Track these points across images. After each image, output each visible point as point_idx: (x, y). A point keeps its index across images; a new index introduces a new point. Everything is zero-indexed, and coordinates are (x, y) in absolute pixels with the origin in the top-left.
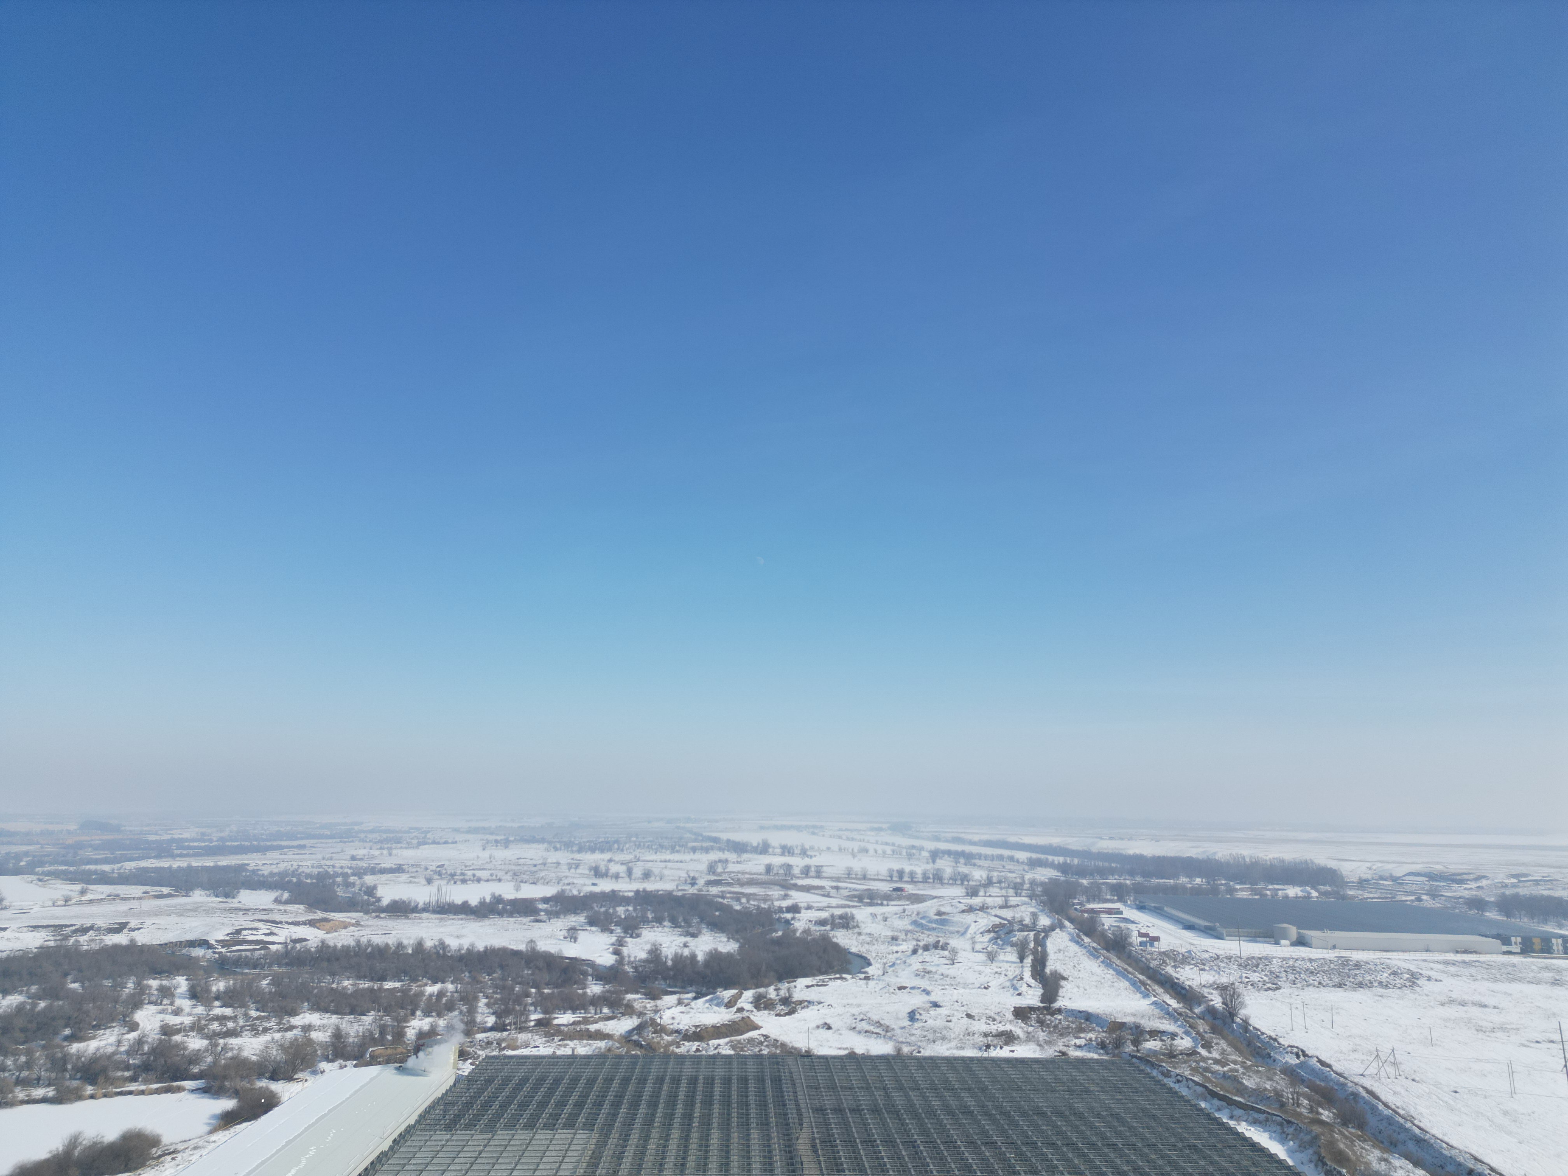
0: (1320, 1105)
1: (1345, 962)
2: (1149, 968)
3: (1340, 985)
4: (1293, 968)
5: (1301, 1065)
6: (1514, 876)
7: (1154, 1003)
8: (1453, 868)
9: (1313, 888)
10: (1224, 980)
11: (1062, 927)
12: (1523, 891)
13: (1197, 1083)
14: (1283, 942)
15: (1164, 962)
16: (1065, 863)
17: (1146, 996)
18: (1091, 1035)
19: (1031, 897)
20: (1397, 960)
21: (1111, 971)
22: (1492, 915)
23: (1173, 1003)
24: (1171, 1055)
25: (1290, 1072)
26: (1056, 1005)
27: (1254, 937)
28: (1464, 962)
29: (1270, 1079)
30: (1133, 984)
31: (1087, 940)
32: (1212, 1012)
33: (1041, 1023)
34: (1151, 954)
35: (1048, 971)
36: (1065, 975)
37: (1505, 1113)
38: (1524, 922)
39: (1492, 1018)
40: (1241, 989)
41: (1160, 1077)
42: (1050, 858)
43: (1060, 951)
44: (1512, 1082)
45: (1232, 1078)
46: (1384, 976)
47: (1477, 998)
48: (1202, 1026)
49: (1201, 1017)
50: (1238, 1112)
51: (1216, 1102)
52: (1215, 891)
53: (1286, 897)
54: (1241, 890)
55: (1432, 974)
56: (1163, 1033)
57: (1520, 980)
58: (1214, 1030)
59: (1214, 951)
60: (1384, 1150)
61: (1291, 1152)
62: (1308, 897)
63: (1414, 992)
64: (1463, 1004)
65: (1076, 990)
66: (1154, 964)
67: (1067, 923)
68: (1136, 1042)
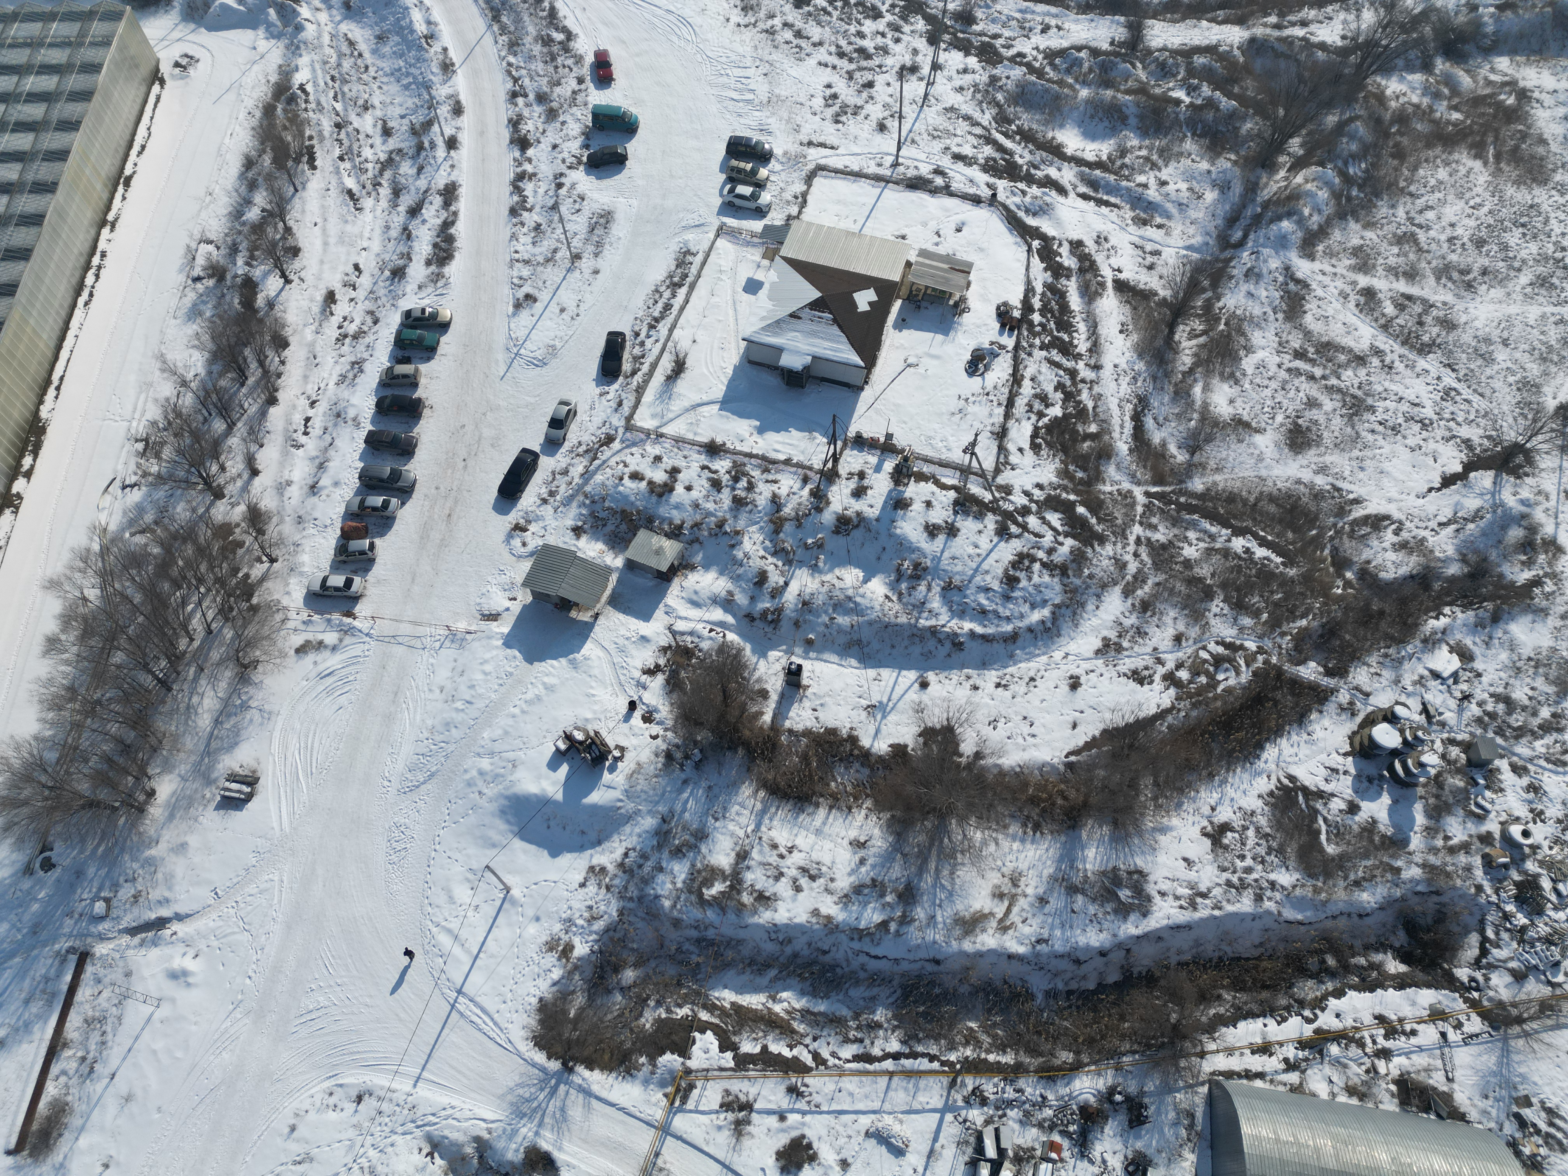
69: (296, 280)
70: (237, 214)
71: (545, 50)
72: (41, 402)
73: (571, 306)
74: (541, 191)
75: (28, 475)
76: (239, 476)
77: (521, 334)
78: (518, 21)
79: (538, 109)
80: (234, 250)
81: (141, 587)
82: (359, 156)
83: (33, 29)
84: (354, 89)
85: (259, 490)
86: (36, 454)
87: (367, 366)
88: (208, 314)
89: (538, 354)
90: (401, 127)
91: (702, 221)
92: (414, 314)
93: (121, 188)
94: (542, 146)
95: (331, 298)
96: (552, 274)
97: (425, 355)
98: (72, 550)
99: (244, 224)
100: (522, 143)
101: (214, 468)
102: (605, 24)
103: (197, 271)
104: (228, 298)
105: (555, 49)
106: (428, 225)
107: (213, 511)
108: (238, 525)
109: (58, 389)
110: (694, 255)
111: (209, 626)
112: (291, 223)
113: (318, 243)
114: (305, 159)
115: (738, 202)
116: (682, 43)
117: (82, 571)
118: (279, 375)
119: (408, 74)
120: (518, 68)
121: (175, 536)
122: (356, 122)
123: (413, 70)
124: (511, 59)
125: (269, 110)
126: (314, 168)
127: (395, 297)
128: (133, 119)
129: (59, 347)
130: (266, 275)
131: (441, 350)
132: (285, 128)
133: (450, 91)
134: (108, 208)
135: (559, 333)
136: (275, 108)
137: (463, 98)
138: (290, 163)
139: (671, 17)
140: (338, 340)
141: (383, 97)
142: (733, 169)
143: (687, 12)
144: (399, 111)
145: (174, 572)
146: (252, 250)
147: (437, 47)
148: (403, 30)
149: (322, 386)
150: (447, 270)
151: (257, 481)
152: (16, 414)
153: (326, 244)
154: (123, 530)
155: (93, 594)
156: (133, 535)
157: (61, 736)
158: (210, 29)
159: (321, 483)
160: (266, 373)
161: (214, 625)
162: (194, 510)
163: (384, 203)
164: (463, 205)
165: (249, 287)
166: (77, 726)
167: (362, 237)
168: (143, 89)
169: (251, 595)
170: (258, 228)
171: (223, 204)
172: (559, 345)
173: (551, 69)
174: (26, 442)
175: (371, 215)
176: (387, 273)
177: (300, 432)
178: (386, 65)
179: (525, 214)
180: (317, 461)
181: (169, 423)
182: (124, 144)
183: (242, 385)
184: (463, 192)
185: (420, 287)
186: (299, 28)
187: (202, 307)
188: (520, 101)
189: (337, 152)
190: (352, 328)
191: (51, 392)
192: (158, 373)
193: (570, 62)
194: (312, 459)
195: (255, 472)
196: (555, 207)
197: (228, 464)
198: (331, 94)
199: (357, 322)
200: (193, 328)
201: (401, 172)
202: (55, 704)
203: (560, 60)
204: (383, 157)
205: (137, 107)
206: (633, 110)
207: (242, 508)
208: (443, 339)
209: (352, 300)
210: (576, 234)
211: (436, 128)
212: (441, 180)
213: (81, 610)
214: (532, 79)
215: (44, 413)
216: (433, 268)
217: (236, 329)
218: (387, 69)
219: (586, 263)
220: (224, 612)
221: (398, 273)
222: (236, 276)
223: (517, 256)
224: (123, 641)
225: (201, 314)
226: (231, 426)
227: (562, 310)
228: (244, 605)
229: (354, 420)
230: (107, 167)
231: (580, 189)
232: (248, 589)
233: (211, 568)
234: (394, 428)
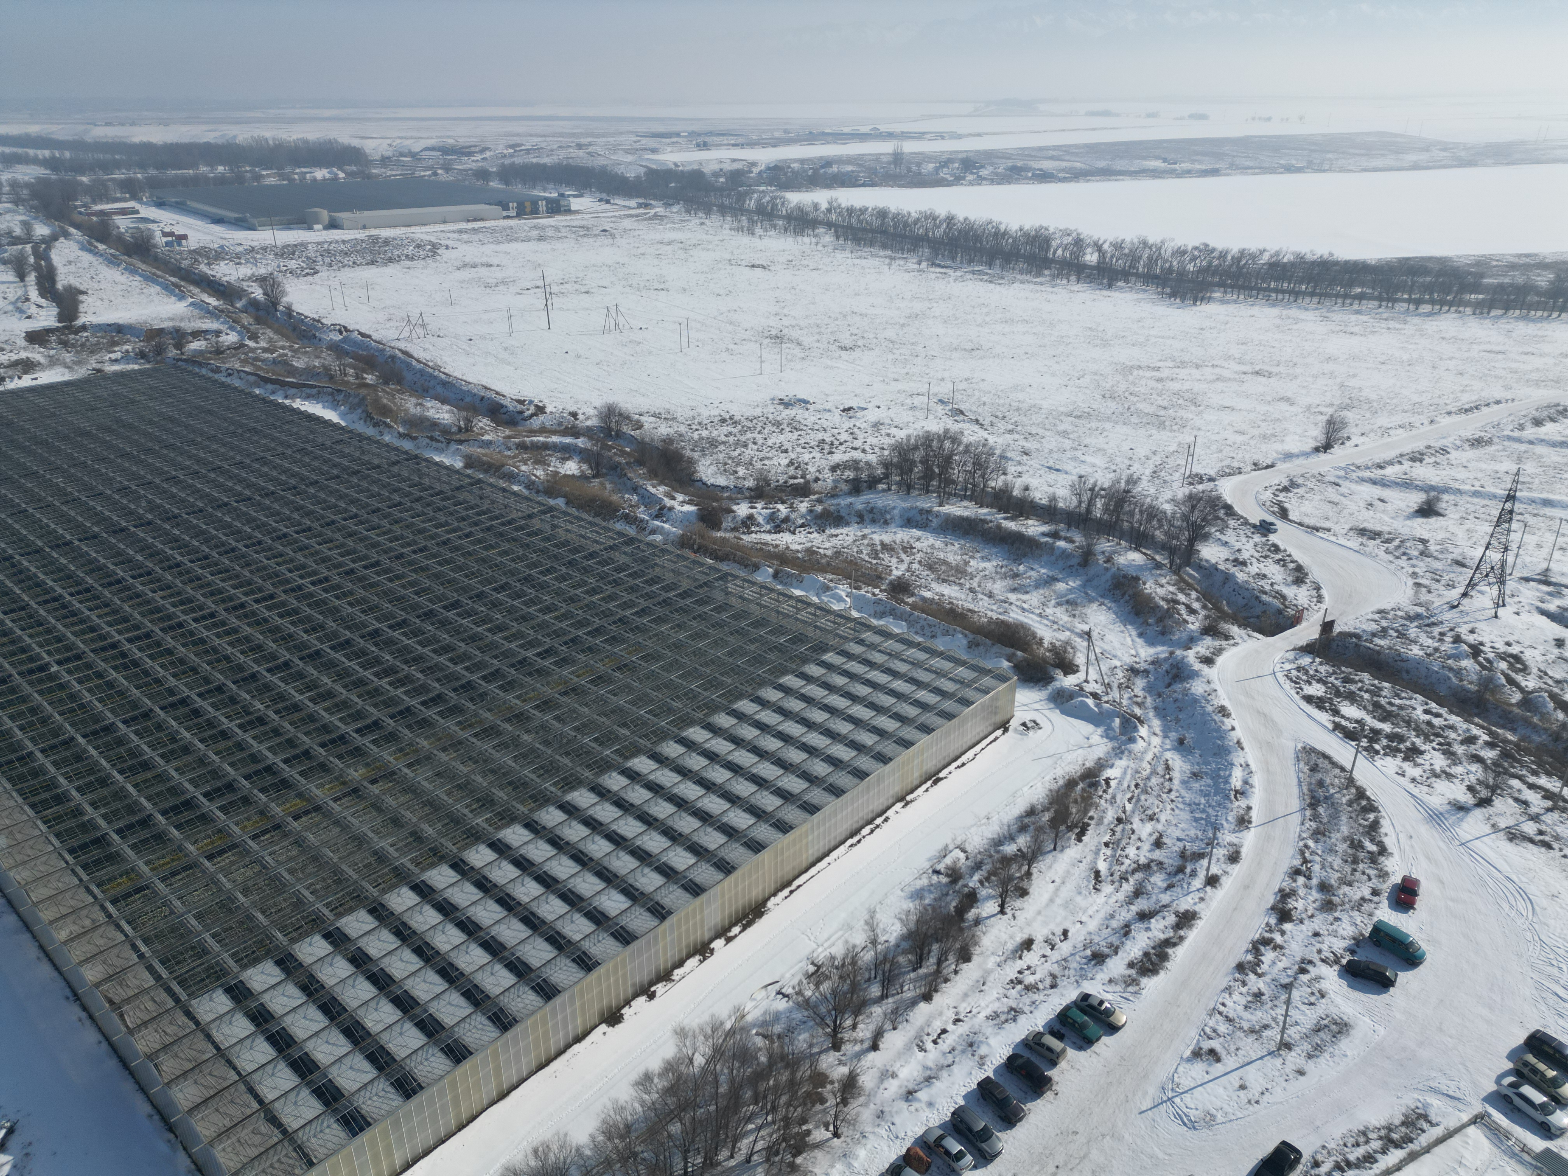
0: (364, 371)
1: (375, 240)
2: (180, 269)
3: (372, 263)
4: (328, 251)
5: (345, 340)
6: (511, 146)
7: (192, 304)
8: (463, 141)
9: (340, 169)
10: (262, 271)
11: (67, 235)
12: (518, 160)
13: (248, 373)
14: (316, 227)
15: (196, 260)
16: (53, 158)
17: (181, 298)
18: (128, 347)
19: (17, 202)
20: (421, 233)
21: (138, 278)
22: (494, 184)
23: (213, 301)
24: (218, 351)
25: (334, 348)
26: (80, 322)
27: (287, 225)
28: (475, 231)
29: (318, 357)
30: (166, 288)
31: (101, 247)
32: (254, 304)
33: (65, 344)
34: (181, 253)
35: (59, 286)
36: (82, 288)
37: (506, 349)
38: (519, 188)
39: (497, 274)
40: (280, 278)
41: (210, 374)
42: (31, 152)
43: (70, 263)
44: (510, 324)
45: (284, 363)
46: (410, 250)
47: (484, 260)
48: (246, 319)
49: (244, 310)
50: (293, 391)
51: (270, 387)
52: (240, 179)
53: (315, 180)
54: (268, 176)
55: (450, 243)
56: (206, 332)
57: (516, 240)
58: (258, 321)
59: (248, 244)
60: (418, 397)
61: (342, 416)
62: (335, 179)
63: (435, 261)
64: (474, 266)
65: (99, 303)
66: (185, 264)
67: (72, 230)
68: (179, 346)
69: (1009, 915)
70: (998, 842)
71: (1350, 851)
72: (774, 894)
73: (1254, 1088)
74: (1281, 965)
75: (729, 940)
76: (862, 1041)
77: (1186, 1083)
78: (1335, 816)
79: (1315, 895)
80: (978, 866)
81: (732, 1081)
82: (1123, 850)
83: (947, 665)
84: (1150, 801)
85: (868, 1064)
86: (744, 928)
87: (1022, 1019)
88: (927, 901)
89: (1193, 1114)
90: (1173, 846)
91: (1458, 1094)
92: (1091, 1001)
93: (929, 783)
94: (1303, 927)
95: (1028, 944)
96: (1250, 1047)
97: (1081, 1043)
98: (713, 1016)
99: (998, 852)
100: (1284, 915)
101: (849, 1022)
102: (1428, 858)
103: (941, 867)
104: (949, 898)
105: (1361, 855)
106: (1149, 934)
107: (823, 1057)
108: (832, 1082)
109: (791, 892)
110: (1432, 1124)
111: (752, 1155)
112: (1034, 871)
113: (1046, 897)
114: (1077, 831)
115: (1517, 1101)
116: (1513, 914)
117: (706, 1037)
118: (946, 980)
119: (1204, 811)
120: (1313, 853)
121: (783, 1057)
122: (1136, 824)
123: (1210, 810)
124: (1311, 843)
125: (1071, 784)
126: (1079, 840)
127: (1083, 975)
128: (969, 743)
129: (813, 864)
130: (989, 897)
131: (1096, 1047)
132: (1076, 802)
133: (1236, 841)
134: (912, 791)
135: (1225, 1106)
136: (1077, 784)
137: (1244, 852)
138: (1063, 828)
139: (1509, 885)
140: (1012, 981)
141: (1170, 818)
142: (1526, 1064)
143: (1531, 889)
144: (1178, 833)
145: (762, 1086)
146: (991, 874)
147: (1243, 803)
148: (1220, 779)
149: (975, 1011)
150: (1144, 981)
151: (872, 1055)
152: (754, 893)
153: (1052, 901)
154: (754, 1025)
155: (699, 1060)
156: (757, 1034)
157: (593, 1162)
158: (1062, 712)
159: (919, 1095)
160: (938, 972)
161: (755, 1157)
162: (811, 1046)
163: (1121, 896)
164: (1193, 936)
165: (971, 898)
166: (608, 1163)
167: (1085, 911)
168: (990, 729)
169: (798, 1152)
170: (1006, 861)
171: (993, 830)
172: (1220, 1118)
173: (1348, 869)
174: (745, 916)
175: (1104, 899)
176: (1088, 952)
177: (931, 1038)
178: (1188, 796)
179: (1252, 976)
180: (928, 1073)
181: (843, 965)
182: (952, 756)
183: (914, 970)
184: (1200, 926)
185: (1110, 981)
186: (1132, 740)
187: (926, 894)
188: (1301, 880)
189: (1106, 838)
190: (1029, 979)
191: (786, 892)
192: (862, 922)
193: (1372, 872)
194: (926, 1068)
195: (875, 1047)
196: (1288, 987)
197: (861, 1026)
198: (1129, 795)
199: (1037, 977)
200: (910, 905)
201: (1152, 880)
202: (610, 1131)
203: (1361, 866)
204: (1143, 860)
205: (977, 738)
206: (1424, 946)
207: (844, 1070)
208: (1105, 1039)
209: (1044, 956)
210: (1297, 1024)
211: (1205, 862)
212: (1185, 904)
213: (683, 1068)
214: (1323, 867)
215: (770, 904)
216: (1133, 972)
217: (939, 925)
218: (1187, 800)
219: (1294, 1058)
220: (771, 1151)
221: (1098, 958)
222: (966, 886)
223: (1222, 1008)
224: (688, 1117)
225: (922, 898)
226: (884, 997)
227: (1243, 1087)
228: (788, 1158)
229: (982, 1058)
230: (930, 765)
231: (1324, 985)
232: (800, 1145)
233: (789, 1104)
234: (1011, 1089)
